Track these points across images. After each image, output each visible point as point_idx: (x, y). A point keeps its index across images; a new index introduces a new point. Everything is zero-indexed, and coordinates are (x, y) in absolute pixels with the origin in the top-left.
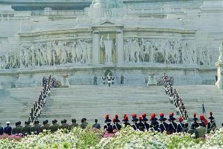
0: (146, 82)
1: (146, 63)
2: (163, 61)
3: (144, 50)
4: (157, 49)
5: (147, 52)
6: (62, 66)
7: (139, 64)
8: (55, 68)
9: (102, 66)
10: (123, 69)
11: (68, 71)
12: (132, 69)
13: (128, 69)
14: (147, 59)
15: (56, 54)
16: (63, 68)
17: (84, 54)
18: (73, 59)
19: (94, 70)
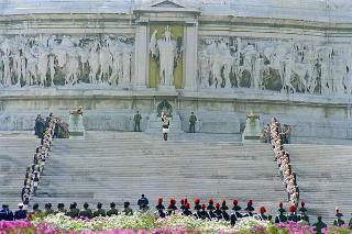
0: (242, 130)
1: (245, 89)
2: (278, 88)
3: (241, 63)
4: (267, 62)
5: (247, 66)
6: (69, 90)
7: (230, 92)
8: (53, 91)
9: (152, 92)
10: (195, 101)
11: (80, 99)
12: (213, 101)
13: (205, 101)
14: (246, 81)
15: (56, 62)
16: (70, 93)
17: (116, 67)
18: (92, 75)
19: (135, 99)
